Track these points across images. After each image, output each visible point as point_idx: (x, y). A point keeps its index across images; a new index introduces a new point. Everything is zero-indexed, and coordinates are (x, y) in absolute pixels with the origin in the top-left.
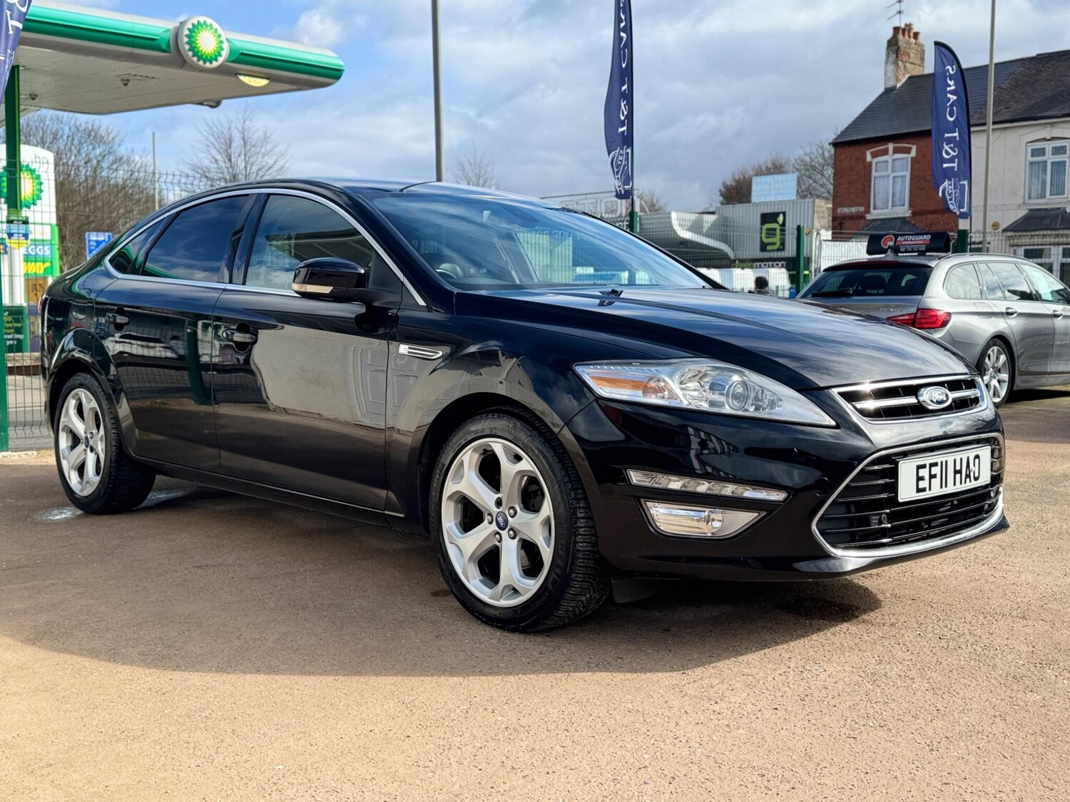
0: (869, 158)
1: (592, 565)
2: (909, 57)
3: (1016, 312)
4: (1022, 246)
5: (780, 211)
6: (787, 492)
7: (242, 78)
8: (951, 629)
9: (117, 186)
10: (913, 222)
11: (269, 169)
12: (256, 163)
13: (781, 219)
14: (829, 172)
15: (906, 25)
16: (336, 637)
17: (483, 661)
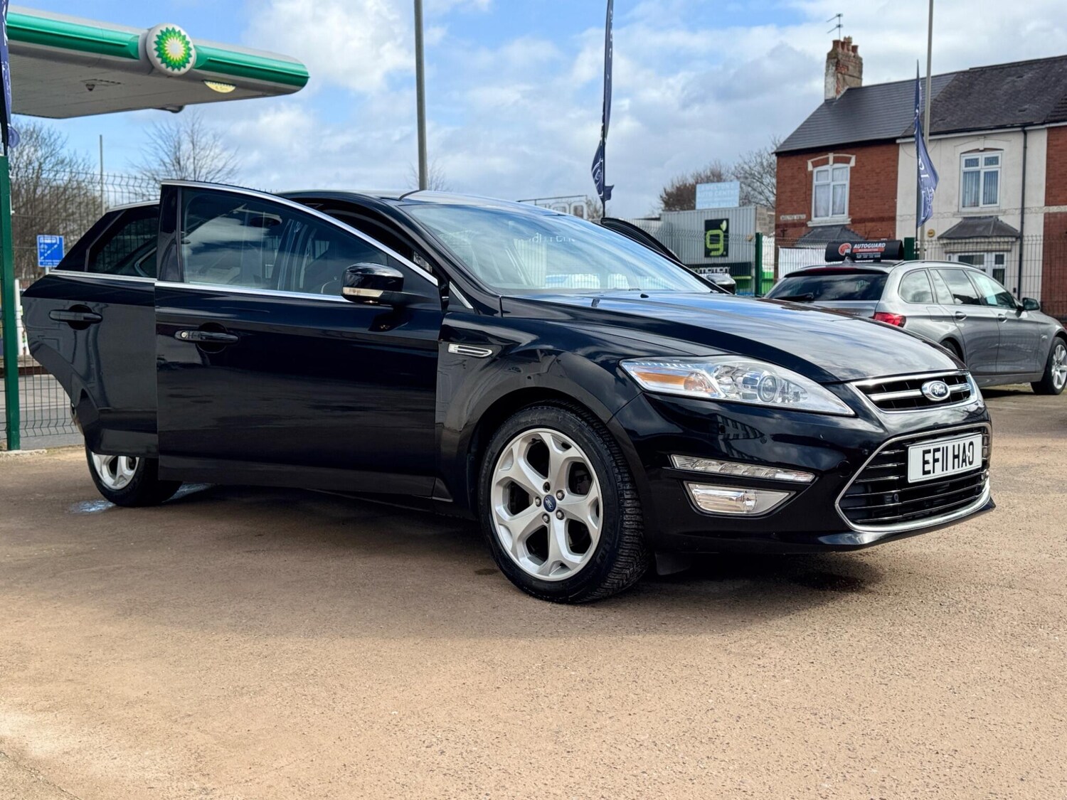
0: (810, 167)
1: (637, 542)
2: (848, 70)
3: (965, 316)
4: (957, 252)
5: (724, 217)
6: (814, 474)
7: (209, 84)
8: (948, 597)
9: (58, 188)
10: (852, 230)
11: (218, 172)
12: (205, 166)
13: (724, 226)
14: (770, 180)
15: (845, 38)
16: (402, 609)
17: (542, 627)
